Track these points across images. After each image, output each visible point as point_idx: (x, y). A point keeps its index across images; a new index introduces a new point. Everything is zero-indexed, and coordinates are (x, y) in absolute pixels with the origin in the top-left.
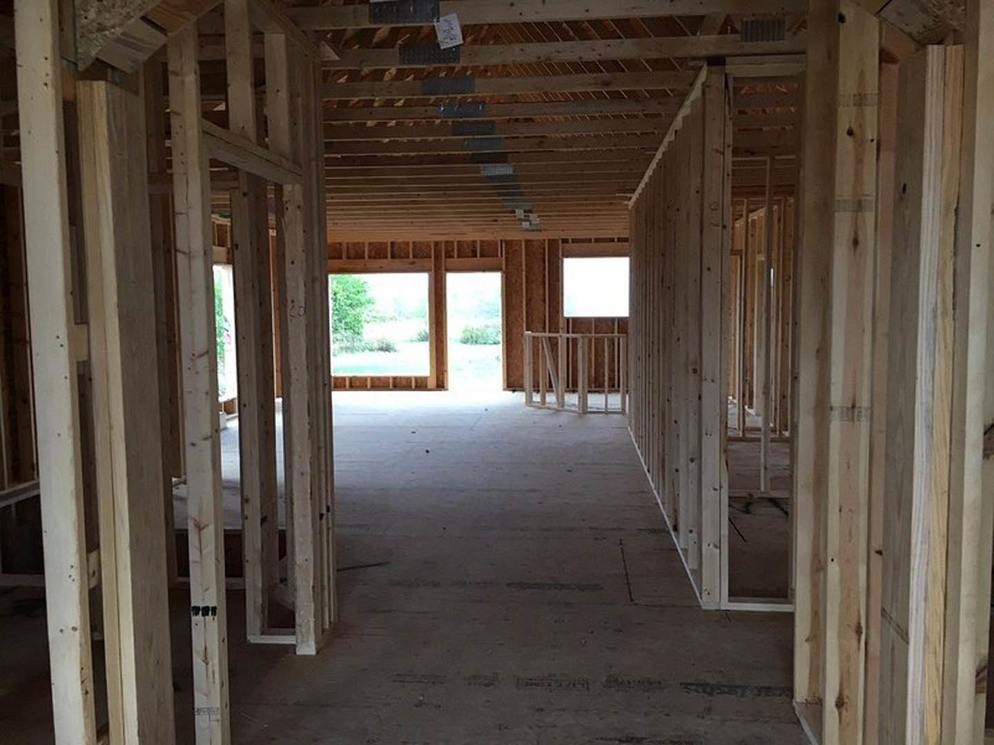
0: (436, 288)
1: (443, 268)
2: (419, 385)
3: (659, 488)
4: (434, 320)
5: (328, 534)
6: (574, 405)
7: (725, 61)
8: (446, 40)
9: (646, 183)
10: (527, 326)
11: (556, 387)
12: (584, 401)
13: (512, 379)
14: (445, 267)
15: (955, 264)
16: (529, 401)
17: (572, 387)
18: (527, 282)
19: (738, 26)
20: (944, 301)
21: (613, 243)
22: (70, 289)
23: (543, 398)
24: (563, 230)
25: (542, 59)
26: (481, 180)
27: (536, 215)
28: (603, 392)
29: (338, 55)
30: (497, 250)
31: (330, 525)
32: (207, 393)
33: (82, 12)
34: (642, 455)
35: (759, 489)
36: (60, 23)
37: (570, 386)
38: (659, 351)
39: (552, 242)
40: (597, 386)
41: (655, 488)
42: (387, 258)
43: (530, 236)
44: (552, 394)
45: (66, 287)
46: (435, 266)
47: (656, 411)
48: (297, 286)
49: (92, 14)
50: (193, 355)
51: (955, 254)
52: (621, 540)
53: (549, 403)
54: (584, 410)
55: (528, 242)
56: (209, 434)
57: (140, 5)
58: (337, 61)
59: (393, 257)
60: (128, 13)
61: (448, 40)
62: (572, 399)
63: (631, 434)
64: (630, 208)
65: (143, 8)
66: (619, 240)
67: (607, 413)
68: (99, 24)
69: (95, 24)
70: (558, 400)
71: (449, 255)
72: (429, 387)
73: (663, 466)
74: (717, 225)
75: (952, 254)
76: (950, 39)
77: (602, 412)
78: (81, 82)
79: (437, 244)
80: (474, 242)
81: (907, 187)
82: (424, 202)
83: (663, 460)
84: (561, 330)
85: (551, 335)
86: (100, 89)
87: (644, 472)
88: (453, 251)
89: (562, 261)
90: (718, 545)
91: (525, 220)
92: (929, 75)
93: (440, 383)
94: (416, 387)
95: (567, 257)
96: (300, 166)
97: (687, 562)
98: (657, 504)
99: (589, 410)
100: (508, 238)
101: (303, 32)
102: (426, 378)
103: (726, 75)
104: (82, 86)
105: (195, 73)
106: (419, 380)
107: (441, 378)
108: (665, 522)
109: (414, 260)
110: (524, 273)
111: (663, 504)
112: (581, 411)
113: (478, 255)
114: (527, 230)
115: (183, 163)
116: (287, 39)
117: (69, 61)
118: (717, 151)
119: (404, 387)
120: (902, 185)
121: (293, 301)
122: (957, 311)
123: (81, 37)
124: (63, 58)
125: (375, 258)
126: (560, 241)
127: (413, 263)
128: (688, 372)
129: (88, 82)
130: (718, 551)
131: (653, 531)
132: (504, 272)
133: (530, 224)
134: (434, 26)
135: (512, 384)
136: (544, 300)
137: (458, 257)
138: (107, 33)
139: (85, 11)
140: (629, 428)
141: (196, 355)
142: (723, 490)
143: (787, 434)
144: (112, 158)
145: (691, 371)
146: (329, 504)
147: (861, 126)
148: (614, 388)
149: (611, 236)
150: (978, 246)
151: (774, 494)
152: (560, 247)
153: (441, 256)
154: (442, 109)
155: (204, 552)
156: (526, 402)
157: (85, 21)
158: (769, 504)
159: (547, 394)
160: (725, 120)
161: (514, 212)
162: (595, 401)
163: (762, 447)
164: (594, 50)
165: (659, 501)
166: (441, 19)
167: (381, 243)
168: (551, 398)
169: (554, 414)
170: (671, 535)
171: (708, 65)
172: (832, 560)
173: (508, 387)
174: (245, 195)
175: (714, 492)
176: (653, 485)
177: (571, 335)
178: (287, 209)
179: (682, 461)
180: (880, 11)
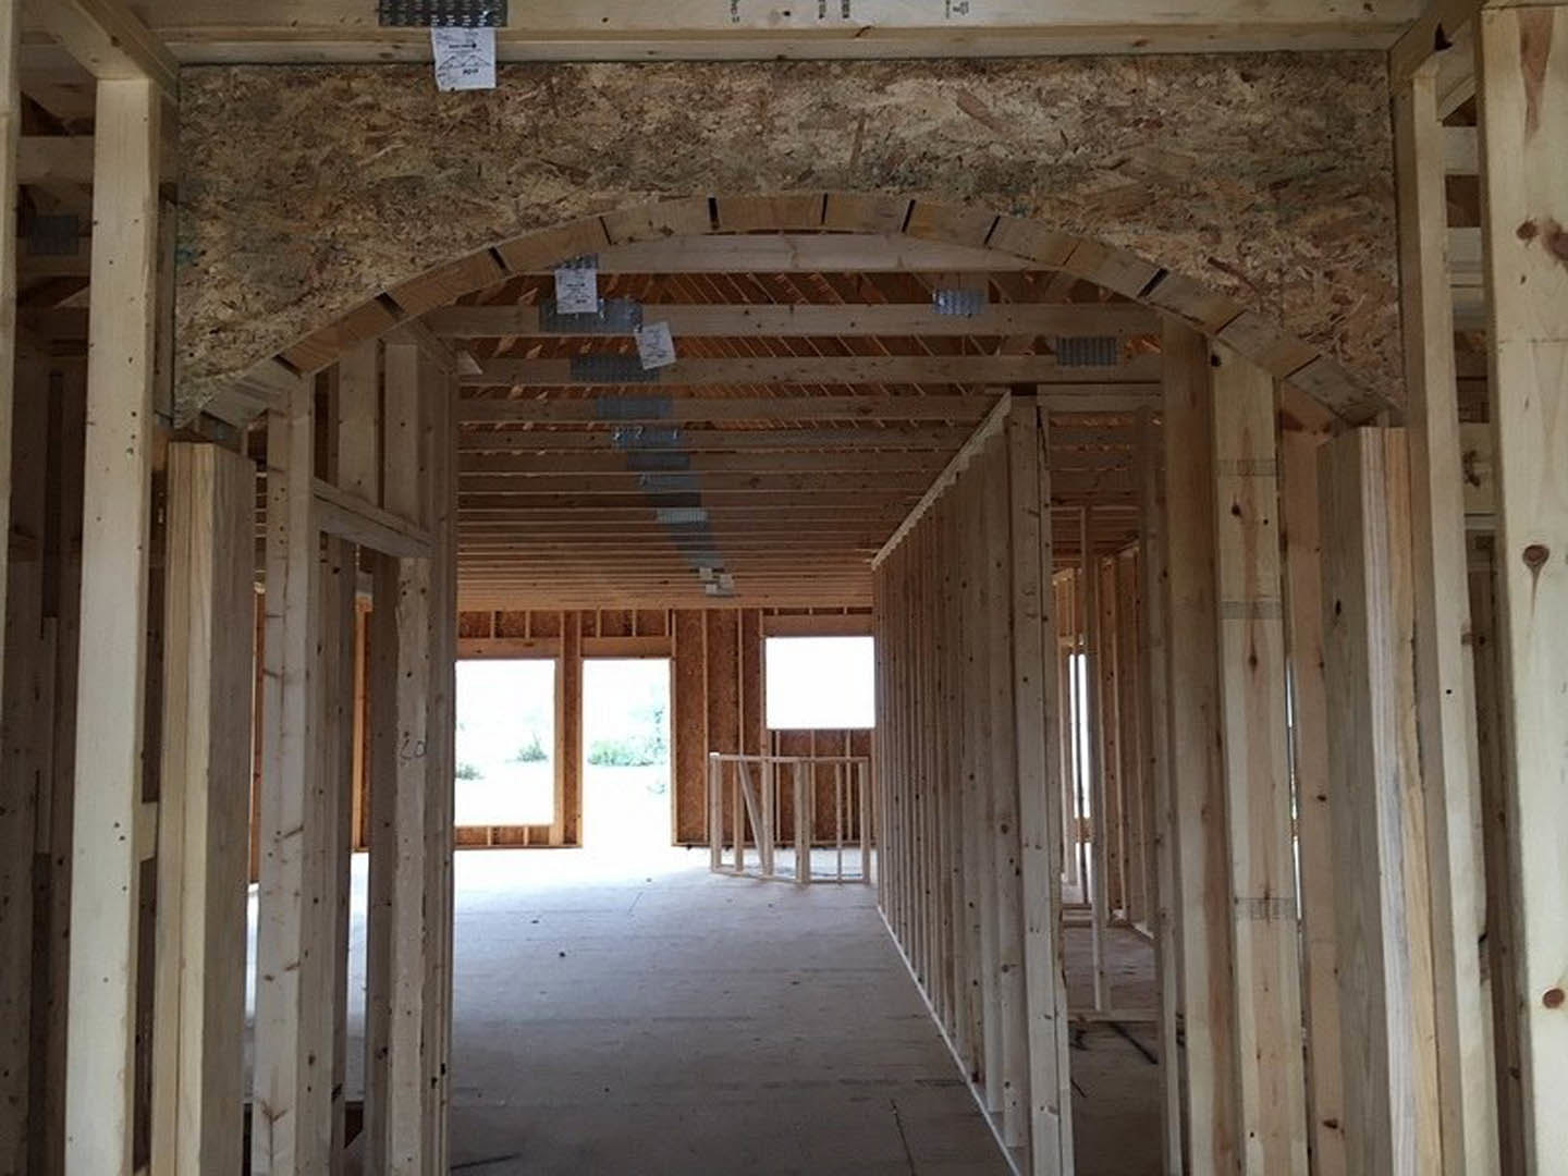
0: (566, 682)
1: (579, 653)
2: (536, 839)
3: (942, 1011)
4: (562, 734)
5: (441, 1111)
6: (788, 870)
7: (1036, 389)
8: (652, 358)
9: (905, 538)
10: (710, 744)
11: (759, 838)
12: (804, 861)
13: (689, 825)
14: (582, 649)
15: (1417, 714)
16: (717, 864)
17: (785, 839)
18: (709, 676)
19: (1052, 344)
20: (1407, 766)
21: (840, 616)
22: (141, 749)
23: (739, 858)
24: (767, 596)
25: (780, 378)
26: (657, 528)
27: (730, 576)
28: (833, 846)
29: (481, 367)
30: (663, 625)
31: (445, 1097)
32: (297, 894)
33: (185, 347)
34: (906, 953)
35: (1094, 1007)
36: (156, 362)
37: (779, 838)
38: (935, 790)
39: (749, 615)
40: (824, 837)
41: (935, 1010)
42: (488, 636)
43: (715, 605)
44: (752, 851)
45: (136, 747)
46: (566, 650)
47: (933, 885)
48: (415, 711)
49: (201, 352)
50: (279, 833)
51: (1417, 700)
52: (892, 1102)
53: (749, 867)
54: (805, 878)
55: (711, 613)
56: (296, 960)
57: (275, 341)
58: (478, 375)
59: (498, 635)
60: (257, 351)
61: (655, 358)
62: (786, 860)
63: (885, 918)
64: (874, 569)
65: (281, 346)
66: (851, 611)
67: (840, 882)
68: (211, 364)
69: (204, 365)
70: (762, 859)
71: (588, 632)
72: (552, 841)
73: (950, 974)
74: (1033, 616)
75: (1413, 700)
76: (1384, 417)
77: (834, 882)
78: (176, 445)
79: (568, 615)
80: (627, 614)
81: (1342, 607)
82: (562, 557)
83: (950, 966)
84: (762, 750)
85: (751, 758)
86: (206, 457)
87: (913, 981)
88: (594, 625)
89: (765, 643)
90: (1055, 1106)
91: (712, 583)
92: (1365, 466)
93: (569, 835)
94: (531, 842)
95: (772, 636)
96: (427, 530)
97: (1002, 1136)
98: (940, 1036)
99: (813, 878)
100: (681, 607)
101: (439, 339)
102: (547, 828)
103: (1038, 408)
104: (178, 450)
105: (310, 413)
106: (535, 833)
107: (571, 827)
108: (957, 1067)
109: (533, 640)
110: (705, 660)
111: (952, 1036)
112: (799, 881)
113: (634, 633)
114: (712, 596)
115: (282, 542)
116: (419, 351)
117: (162, 415)
118: (1030, 512)
119: (511, 843)
120: (1334, 604)
121: (407, 734)
122: (1427, 776)
123: (182, 382)
124: (156, 412)
125: (470, 636)
126: (761, 613)
127: (531, 645)
128: (991, 827)
129: (188, 444)
130: (1056, 1118)
131: (942, 1084)
132: (673, 659)
133: (719, 587)
134: (634, 339)
135: (687, 836)
136: (737, 703)
137: (602, 635)
138: (222, 376)
139: (190, 345)
140: (880, 909)
141: (283, 834)
142: (1059, 1019)
143: (1120, 914)
144: (216, 554)
145: (998, 828)
146: (445, 1061)
147: (1249, 502)
148: (852, 839)
149: (838, 606)
150: (1449, 692)
151: (1118, 1015)
152: (761, 621)
153: (575, 634)
154: (618, 435)
155: (276, 1157)
156: (712, 867)
157: (188, 360)
158: (1110, 1032)
159: (746, 852)
160: (1039, 470)
161: (697, 571)
162: (823, 862)
163: (1095, 936)
164: (853, 370)
165: (944, 1032)
166: (644, 329)
167: (479, 614)
168: (752, 858)
169: (754, 886)
170: (970, 1091)
171: (1013, 394)
172: (1252, 1135)
173: (679, 841)
174: (336, 571)
175: (1047, 1021)
176: (930, 1005)
177: (779, 759)
178: (405, 593)
179: (987, 969)
180: (1290, 375)
